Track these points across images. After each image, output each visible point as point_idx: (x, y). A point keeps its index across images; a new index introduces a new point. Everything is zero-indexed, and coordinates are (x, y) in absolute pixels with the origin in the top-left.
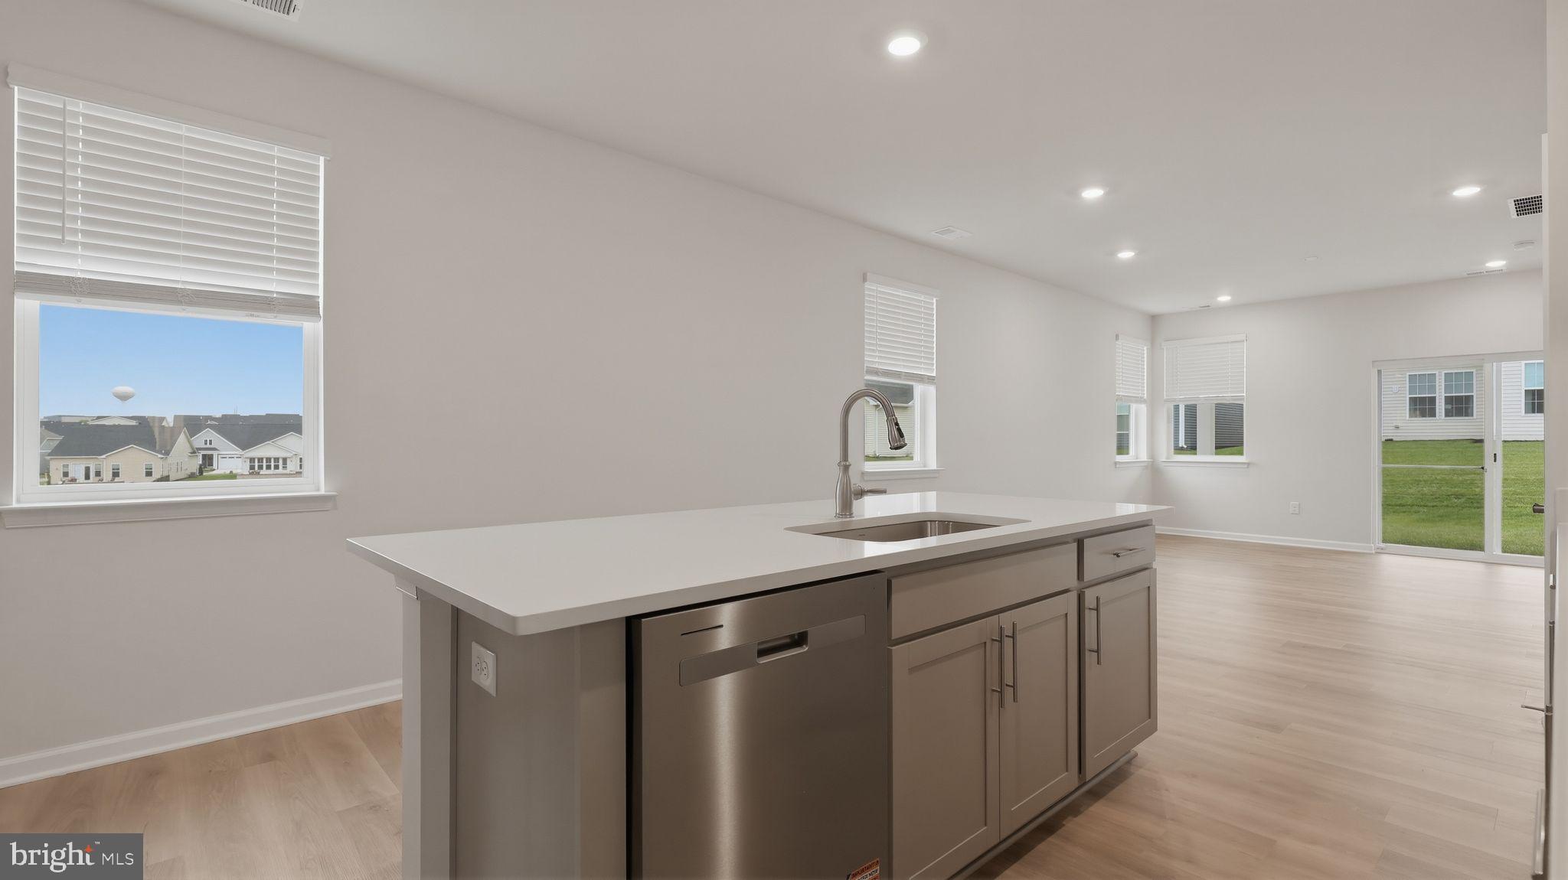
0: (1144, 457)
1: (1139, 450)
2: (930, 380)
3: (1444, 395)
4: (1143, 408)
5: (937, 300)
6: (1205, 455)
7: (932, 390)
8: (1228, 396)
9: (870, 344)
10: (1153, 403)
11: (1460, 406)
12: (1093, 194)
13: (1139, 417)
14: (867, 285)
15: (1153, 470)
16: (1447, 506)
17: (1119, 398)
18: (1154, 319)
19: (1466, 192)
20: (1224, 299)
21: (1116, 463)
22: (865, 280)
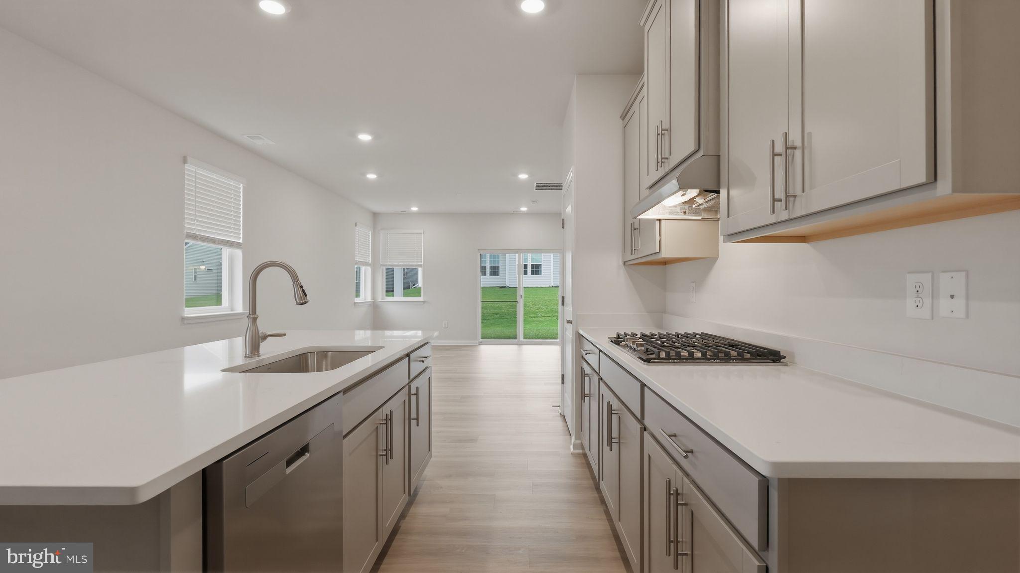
0: (369, 299)
1: (366, 295)
2: (238, 245)
3: (489, 265)
4: (369, 269)
5: (243, 186)
6: (399, 296)
7: (239, 253)
8: (411, 263)
9: (189, 214)
10: (374, 266)
11: (495, 271)
12: (365, 137)
13: (366, 273)
14: (187, 167)
15: (375, 306)
16: (493, 319)
17: (357, 263)
18: (375, 215)
19: (523, 176)
20: (415, 209)
21: (355, 303)
22: (185, 160)
